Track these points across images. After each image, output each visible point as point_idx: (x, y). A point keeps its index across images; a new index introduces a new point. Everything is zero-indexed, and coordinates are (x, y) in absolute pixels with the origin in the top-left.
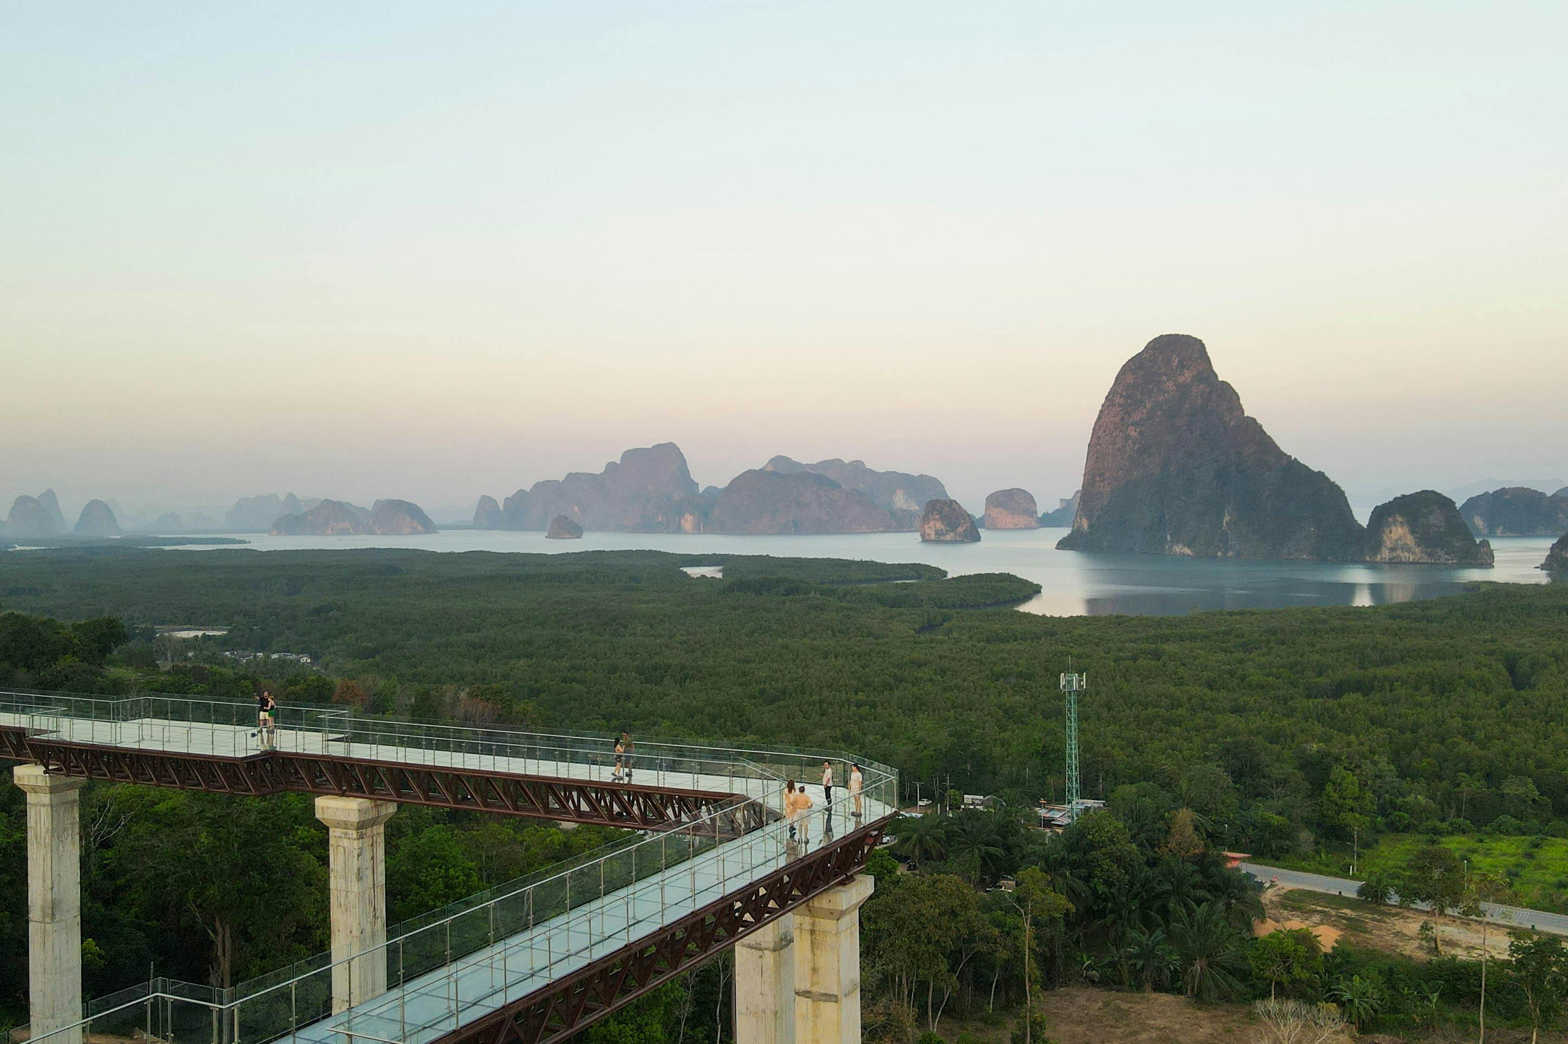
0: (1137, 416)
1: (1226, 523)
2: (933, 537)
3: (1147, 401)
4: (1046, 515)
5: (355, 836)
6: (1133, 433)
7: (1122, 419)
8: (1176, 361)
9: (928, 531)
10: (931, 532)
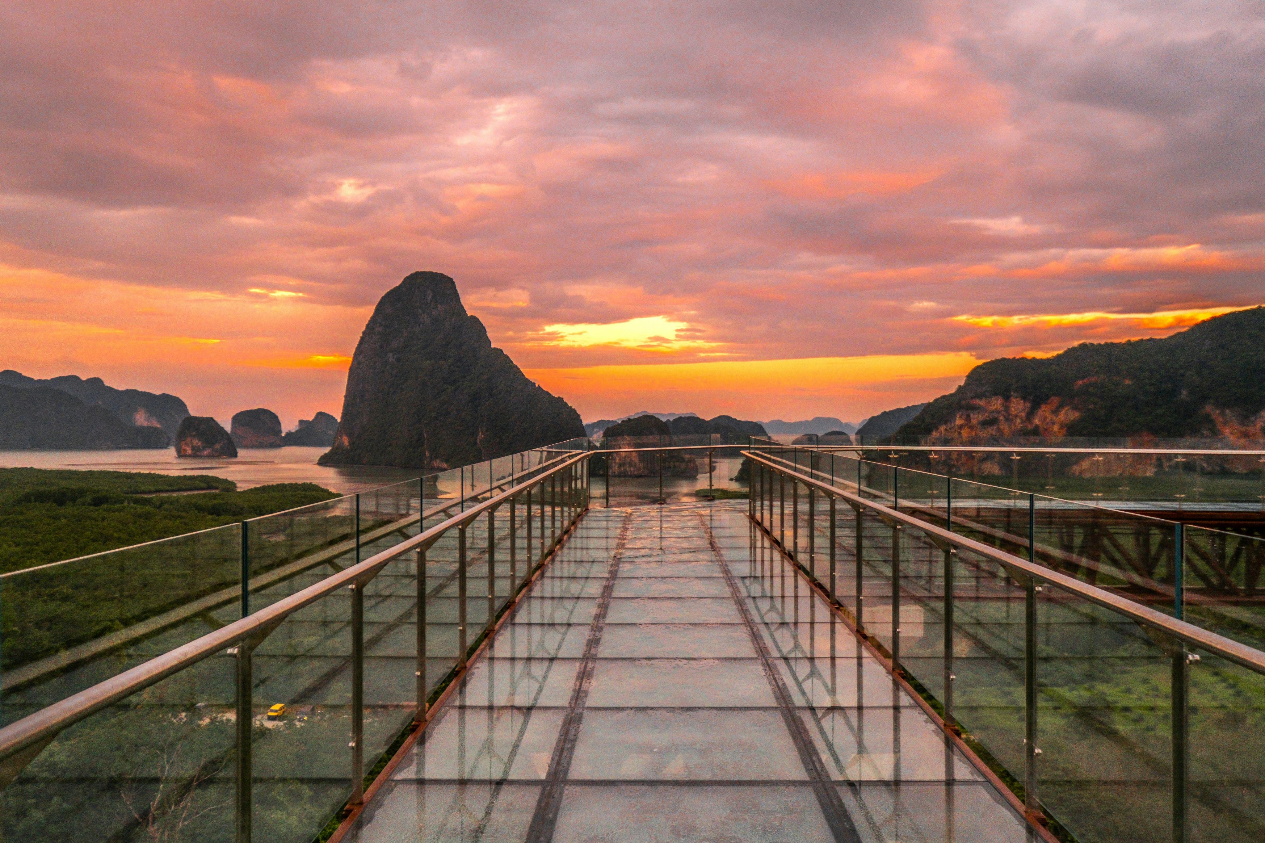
0: (395, 344)
1: (480, 441)
2: (189, 451)
3: (404, 330)
4: (289, 434)
6: (391, 358)
7: (381, 347)
8: (430, 296)
9: (184, 447)
10: (187, 448)
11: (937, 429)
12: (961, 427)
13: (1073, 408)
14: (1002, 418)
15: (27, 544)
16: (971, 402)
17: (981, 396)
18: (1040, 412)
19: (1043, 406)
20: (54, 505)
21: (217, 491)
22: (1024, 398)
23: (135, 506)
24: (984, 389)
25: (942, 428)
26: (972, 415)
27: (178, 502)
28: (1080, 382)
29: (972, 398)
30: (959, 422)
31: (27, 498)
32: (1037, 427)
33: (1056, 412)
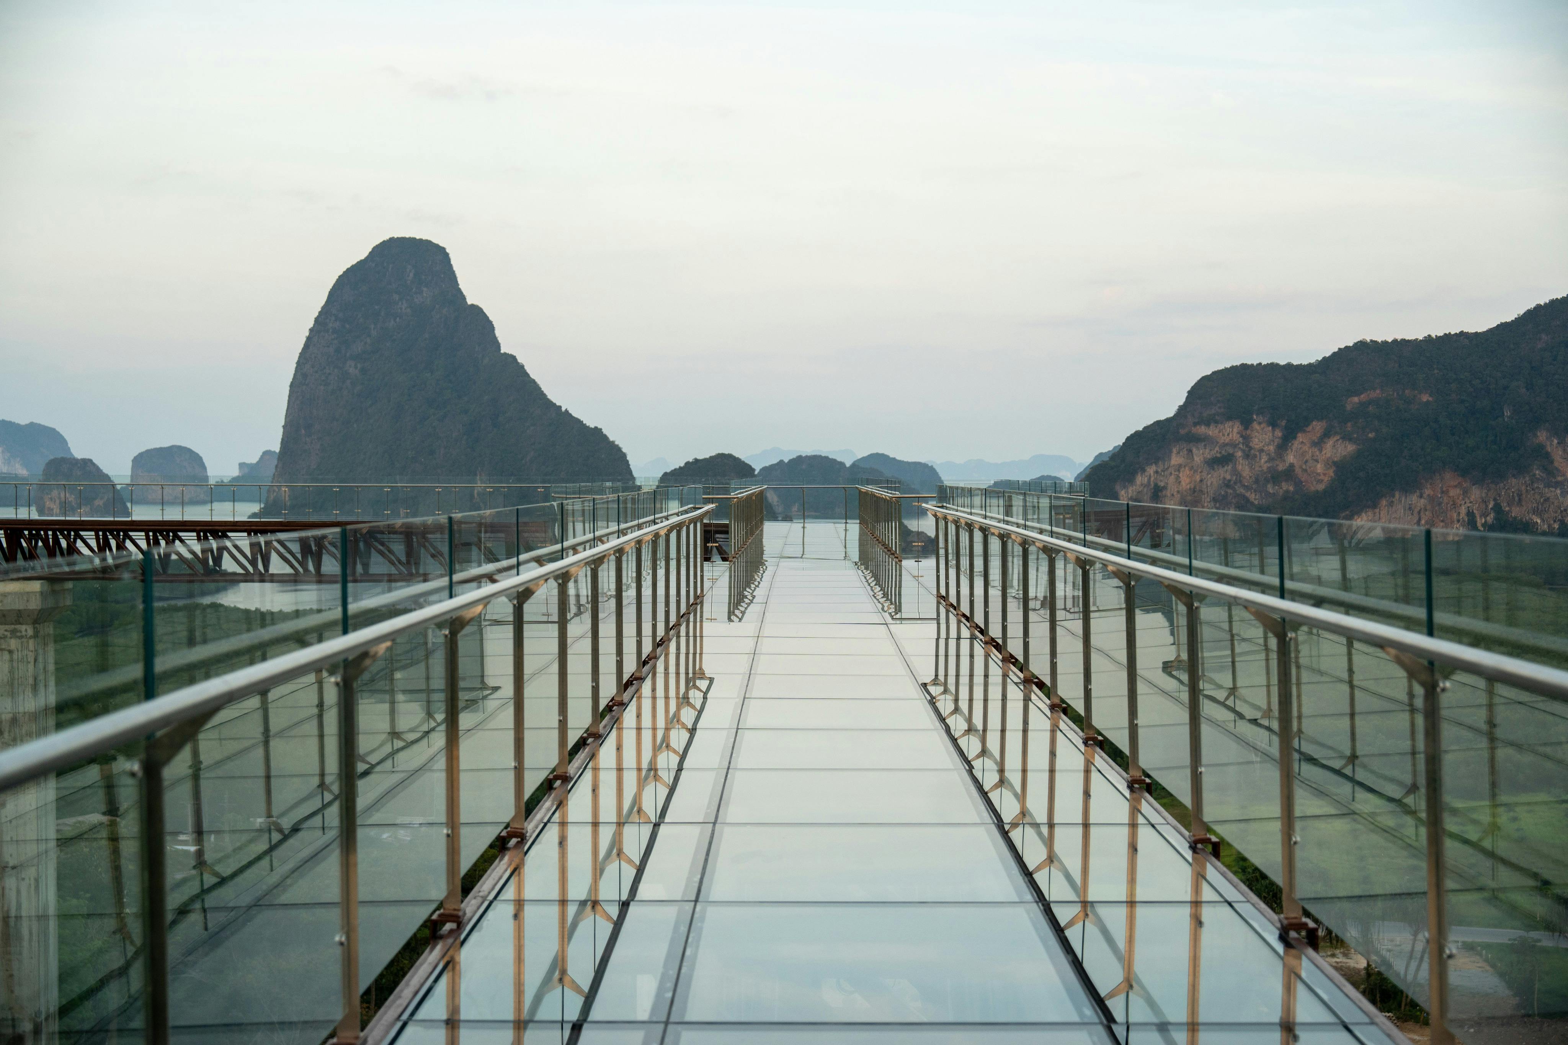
3: (372, 326)
5: (30, 632)
6: (352, 369)
8: (411, 275)
11: (1144, 471)
12: (1179, 468)
13: (1343, 438)
14: (1239, 454)
16: (1194, 430)
17: (1208, 422)
18: (1296, 444)
19: (1299, 435)
22: (1273, 424)
24: (1213, 411)
25: (1151, 470)
26: (1194, 450)
28: (1356, 399)
29: (1197, 424)
30: (1176, 460)
32: (1292, 466)
33: (1319, 444)
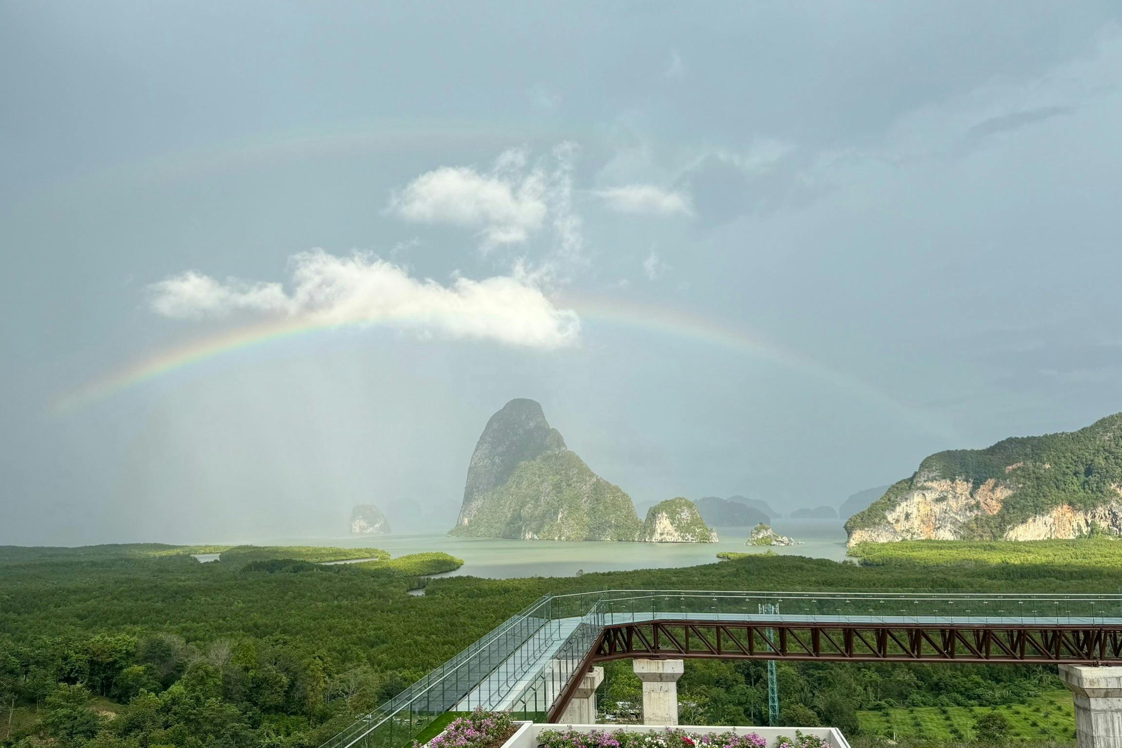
0: (500, 450)
1: (560, 519)
2: (358, 530)
3: (506, 440)
6: (498, 461)
7: (491, 452)
8: (524, 416)
10: (356, 528)
11: (900, 505)
12: (918, 504)
13: (1006, 488)
14: (950, 496)
15: (250, 601)
16: (926, 484)
17: (932, 480)
18: (980, 491)
19: (982, 486)
20: (267, 572)
21: (377, 560)
22: (967, 481)
23: (321, 572)
24: (934, 475)
25: (904, 505)
27: (350, 569)
28: (1010, 467)
29: (925, 481)
30: (916, 500)
31: (249, 568)
32: (979, 502)
33: (992, 491)
